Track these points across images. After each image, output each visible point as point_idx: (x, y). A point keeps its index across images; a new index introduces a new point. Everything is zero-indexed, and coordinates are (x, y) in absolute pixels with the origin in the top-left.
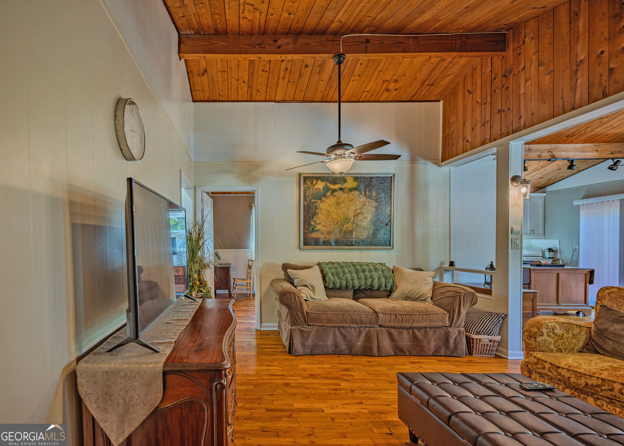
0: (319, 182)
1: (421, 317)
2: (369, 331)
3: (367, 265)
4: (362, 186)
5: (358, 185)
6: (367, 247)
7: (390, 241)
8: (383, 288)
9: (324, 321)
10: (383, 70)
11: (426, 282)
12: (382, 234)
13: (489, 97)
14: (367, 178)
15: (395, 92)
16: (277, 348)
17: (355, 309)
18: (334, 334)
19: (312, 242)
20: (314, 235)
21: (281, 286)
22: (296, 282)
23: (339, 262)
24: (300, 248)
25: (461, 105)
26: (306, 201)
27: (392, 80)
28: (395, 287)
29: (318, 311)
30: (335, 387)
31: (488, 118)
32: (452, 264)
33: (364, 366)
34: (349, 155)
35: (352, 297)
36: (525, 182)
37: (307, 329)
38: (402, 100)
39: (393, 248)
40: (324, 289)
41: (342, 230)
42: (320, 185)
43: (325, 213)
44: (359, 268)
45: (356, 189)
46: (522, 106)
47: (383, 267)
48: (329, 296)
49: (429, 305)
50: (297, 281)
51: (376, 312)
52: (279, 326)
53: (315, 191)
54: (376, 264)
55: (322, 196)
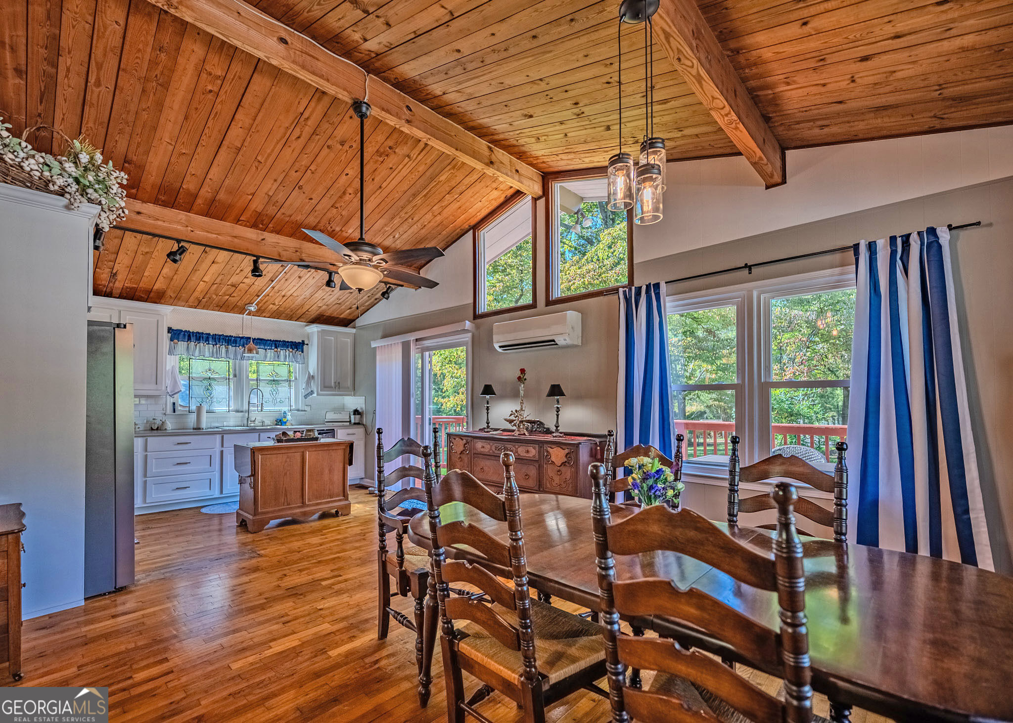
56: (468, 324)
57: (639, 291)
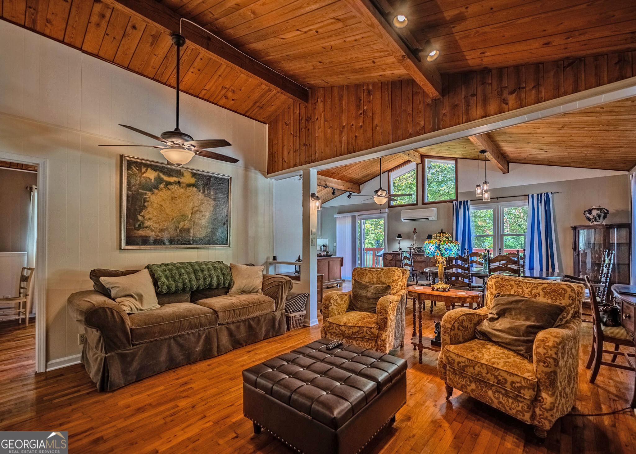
0: (149, 170)
1: (255, 307)
2: (209, 333)
3: (206, 264)
4: (200, 184)
5: (196, 182)
6: (205, 246)
7: (227, 240)
8: (222, 286)
9: (156, 335)
10: (222, 76)
11: (258, 276)
12: (219, 233)
13: (298, 132)
14: (206, 176)
15: (232, 102)
16: (79, 391)
17: (194, 312)
18: (169, 347)
19: (139, 240)
20: (141, 232)
21: (89, 302)
22: (113, 293)
23: (175, 262)
24: (120, 249)
25: (280, 132)
26: (130, 191)
27: (230, 89)
28: (232, 284)
29: (148, 325)
30: (171, 412)
31: (298, 148)
32: (275, 258)
33: (204, 372)
34: (189, 147)
35: (189, 299)
36: (318, 198)
37: (131, 351)
38: (238, 111)
39: (229, 246)
40: (155, 296)
41: (178, 228)
42: (151, 175)
43: (157, 207)
44: (197, 267)
45: (194, 185)
46: (317, 145)
47: (221, 265)
48: (161, 303)
49: (260, 296)
50: (116, 292)
51: (216, 312)
52: (83, 357)
53: (144, 181)
54: (214, 262)
55: (153, 187)
56: (387, 210)
57: (461, 202)
